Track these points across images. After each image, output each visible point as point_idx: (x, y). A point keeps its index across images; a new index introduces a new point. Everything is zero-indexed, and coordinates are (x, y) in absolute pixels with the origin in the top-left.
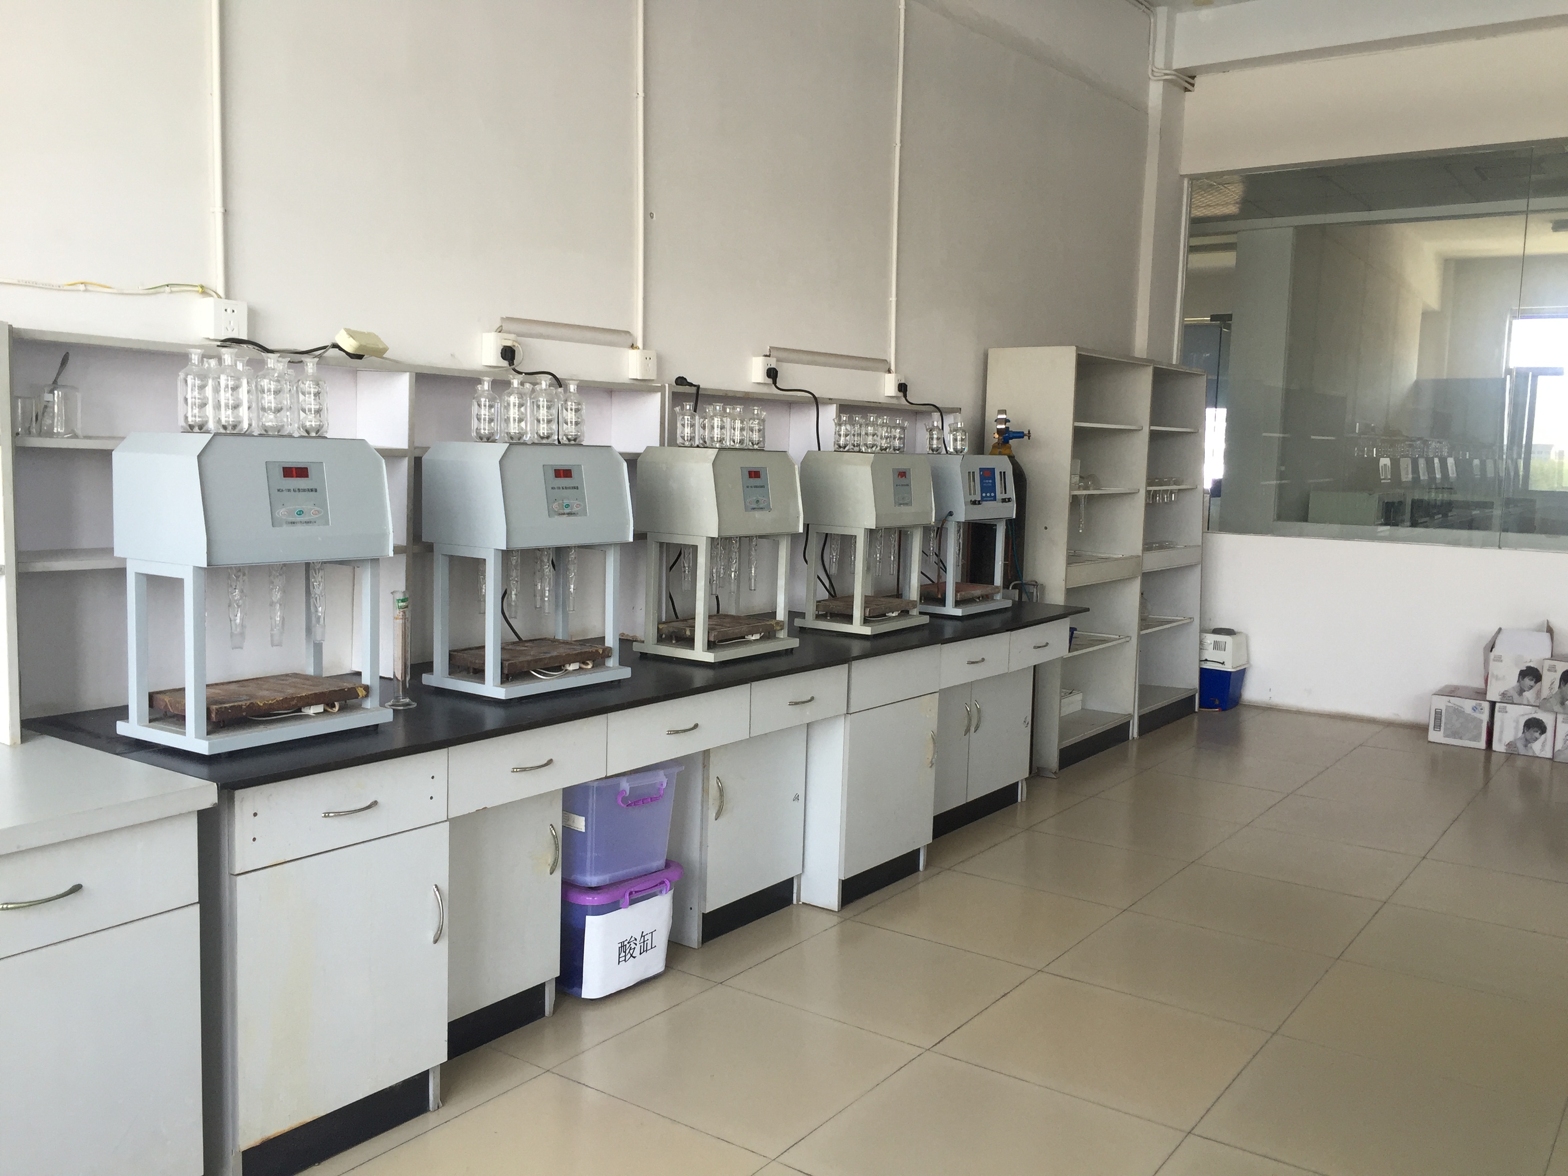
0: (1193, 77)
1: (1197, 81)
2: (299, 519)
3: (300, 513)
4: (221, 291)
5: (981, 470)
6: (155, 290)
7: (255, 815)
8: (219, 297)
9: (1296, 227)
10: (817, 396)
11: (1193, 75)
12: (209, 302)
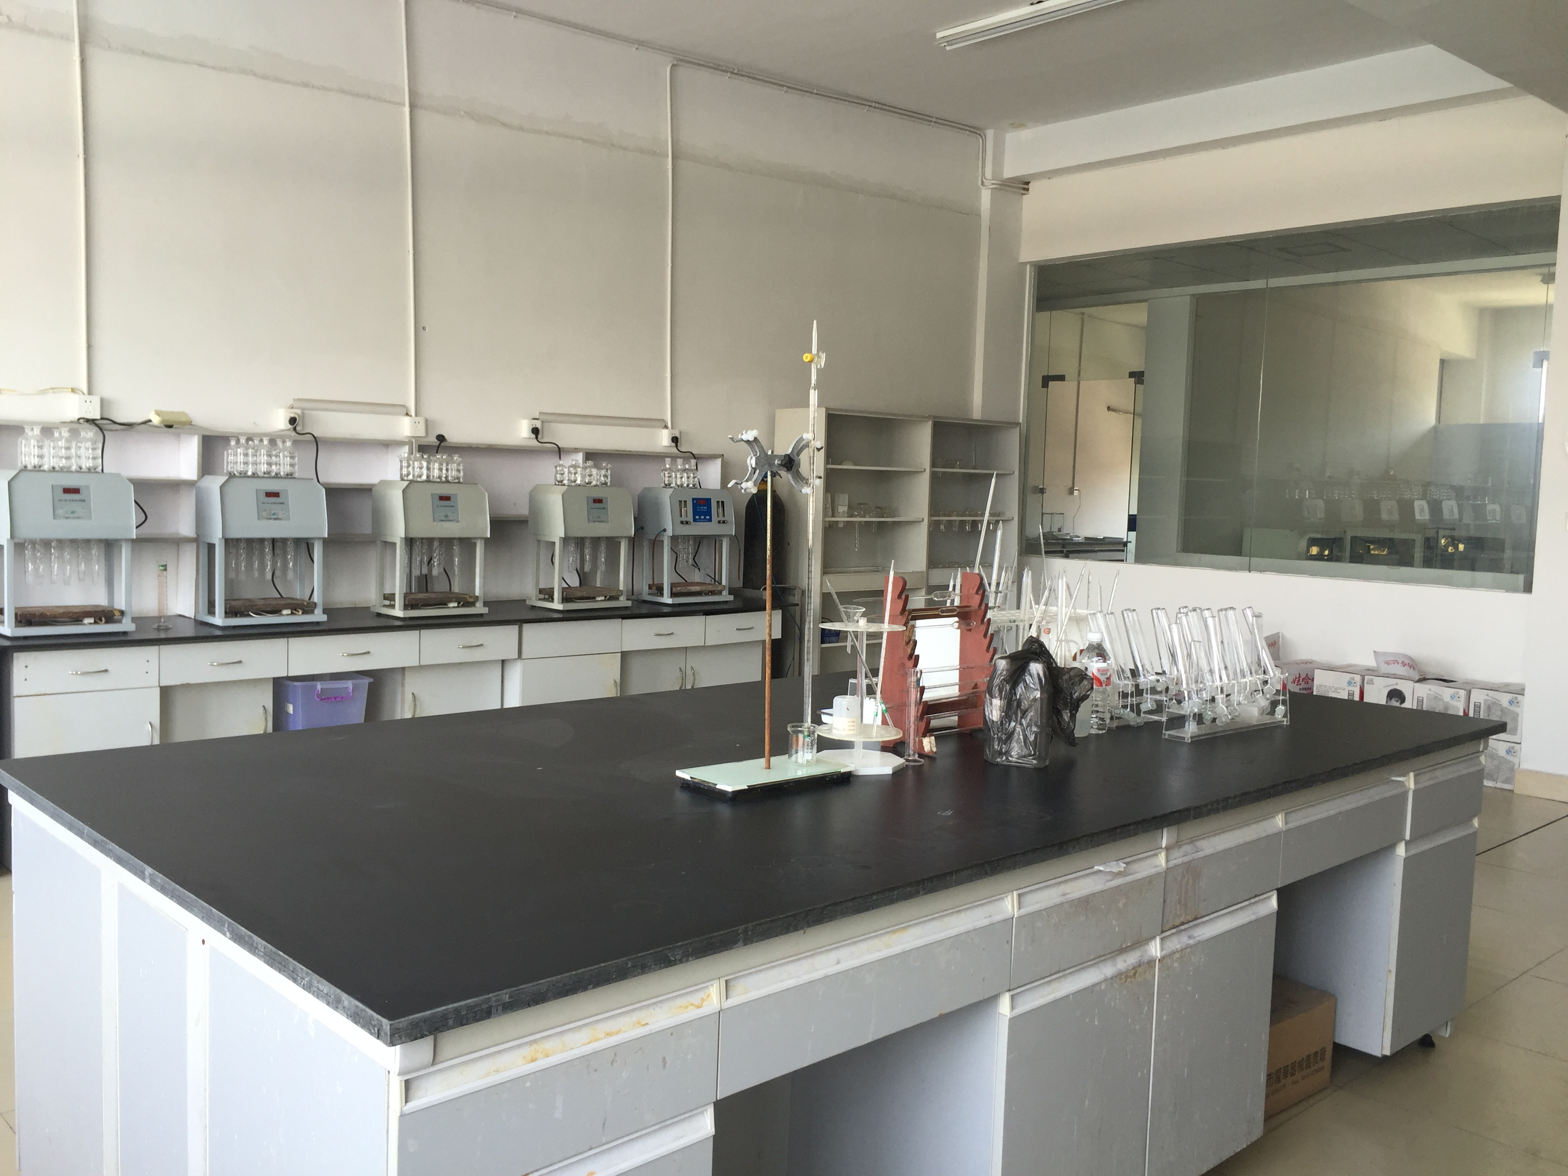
0: (1028, 183)
1: (1031, 186)
2: (72, 515)
3: (73, 512)
4: (85, 391)
5: (693, 499)
6: (43, 392)
7: (26, 667)
8: (83, 394)
9: (1193, 295)
10: (560, 446)
11: (1028, 181)
12: (75, 397)
